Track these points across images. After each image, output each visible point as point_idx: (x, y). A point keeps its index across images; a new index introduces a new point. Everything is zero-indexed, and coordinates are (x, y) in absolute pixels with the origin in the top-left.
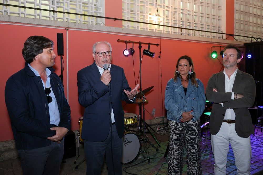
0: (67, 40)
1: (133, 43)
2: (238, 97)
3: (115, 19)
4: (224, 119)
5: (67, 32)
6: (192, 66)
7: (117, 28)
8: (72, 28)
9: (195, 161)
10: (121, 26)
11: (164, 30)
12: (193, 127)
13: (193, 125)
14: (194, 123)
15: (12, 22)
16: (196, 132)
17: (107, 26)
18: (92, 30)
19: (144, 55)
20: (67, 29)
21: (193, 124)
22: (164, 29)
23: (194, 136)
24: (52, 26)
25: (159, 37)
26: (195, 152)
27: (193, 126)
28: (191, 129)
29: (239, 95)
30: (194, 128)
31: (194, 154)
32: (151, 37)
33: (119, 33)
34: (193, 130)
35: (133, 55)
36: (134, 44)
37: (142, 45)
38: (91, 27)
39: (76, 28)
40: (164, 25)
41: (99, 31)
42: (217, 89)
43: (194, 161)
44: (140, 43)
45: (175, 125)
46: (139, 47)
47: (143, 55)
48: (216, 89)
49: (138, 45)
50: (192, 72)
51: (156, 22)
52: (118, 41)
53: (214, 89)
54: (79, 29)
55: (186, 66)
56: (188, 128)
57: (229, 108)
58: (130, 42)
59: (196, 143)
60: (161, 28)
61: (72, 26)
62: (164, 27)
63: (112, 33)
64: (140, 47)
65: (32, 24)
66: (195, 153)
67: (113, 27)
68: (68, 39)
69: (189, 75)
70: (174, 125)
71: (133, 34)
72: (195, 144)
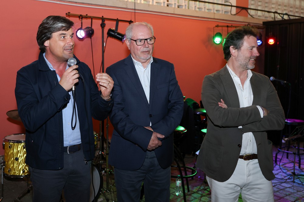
1: (92, 18)
19: (109, 38)
25: (132, 9)
32: (120, 9)
35: (92, 38)
37: (106, 22)
44: (103, 19)
46: (101, 25)
49: (100, 22)
58: (87, 17)
64: (103, 26)
71: (92, 5)
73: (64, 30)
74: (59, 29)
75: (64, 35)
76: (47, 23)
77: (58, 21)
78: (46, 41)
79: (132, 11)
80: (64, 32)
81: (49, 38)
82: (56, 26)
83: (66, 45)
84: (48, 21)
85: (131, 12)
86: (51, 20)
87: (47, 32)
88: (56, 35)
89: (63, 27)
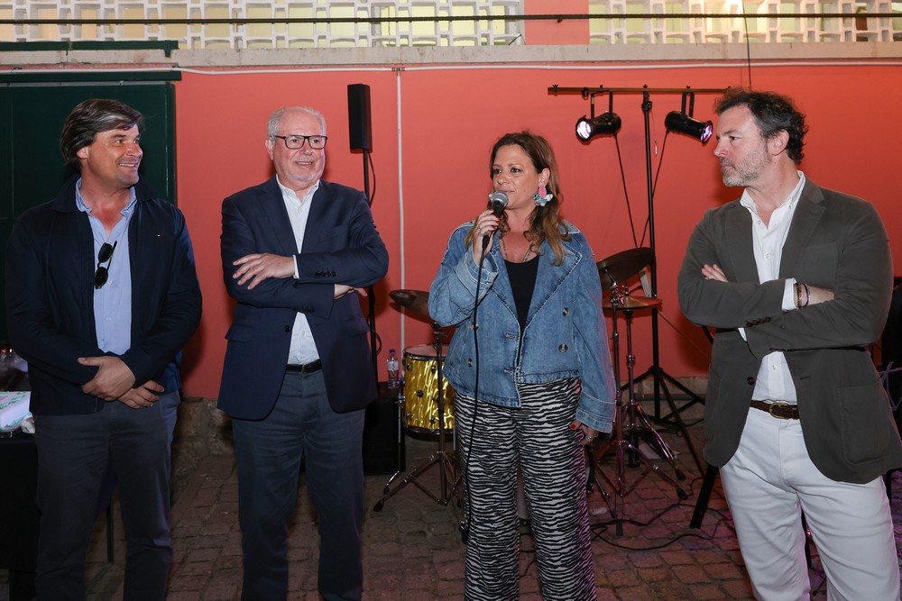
0: (399, 103)
1: (611, 92)
2: (815, 298)
3: (559, 18)
4: (755, 398)
5: (399, 78)
6: (546, 173)
7: (565, 47)
8: (414, 65)
9: (560, 569)
10: (585, 38)
11: (773, 34)
12: (543, 423)
13: (542, 414)
14: (544, 407)
15: (248, 66)
16: (556, 444)
17: (528, 46)
18: (480, 64)
19: (671, 133)
20: (398, 69)
21: (541, 409)
22: (773, 29)
23: (548, 462)
24: (353, 65)
25: (743, 61)
26: (555, 527)
27: (544, 419)
28: (537, 429)
29: (819, 290)
30: (546, 425)
31: (554, 538)
32: (706, 65)
33: (576, 62)
34: (545, 435)
35: (618, 135)
36: (614, 96)
37: (652, 98)
38: (473, 54)
39: (425, 62)
40: (773, 13)
41: (504, 63)
42: (720, 267)
43: (557, 567)
44: (646, 92)
45: (470, 413)
46: (643, 106)
47: (667, 132)
48: (715, 266)
49: (641, 97)
50: (549, 198)
51: (734, 7)
52: (555, 90)
53: (706, 266)
54: (436, 64)
55: (520, 170)
56: (524, 428)
57: (772, 350)
58: (600, 91)
59: (560, 492)
60: (762, 26)
61: (414, 57)
62: (773, 20)
63: (549, 67)
64: (647, 107)
65: (300, 66)
66: (556, 533)
67: (550, 46)
68: (402, 101)
69: (539, 208)
70: (466, 410)
72: (554, 495)
73: (122, 128)
74: (110, 126)
75: (121, 138)
76: (86, 114)
77: (109, 110)
78: (81, 148)
79: (743, 65)
80: (121, 132)
81: (89, 143)
82: (102, 119)
83: (125, 155)
84: (88, 110)
85: (741, 67)
86: (94, 107)
87: (85, 131)
88: (104, 136)
89: (118, 121)
